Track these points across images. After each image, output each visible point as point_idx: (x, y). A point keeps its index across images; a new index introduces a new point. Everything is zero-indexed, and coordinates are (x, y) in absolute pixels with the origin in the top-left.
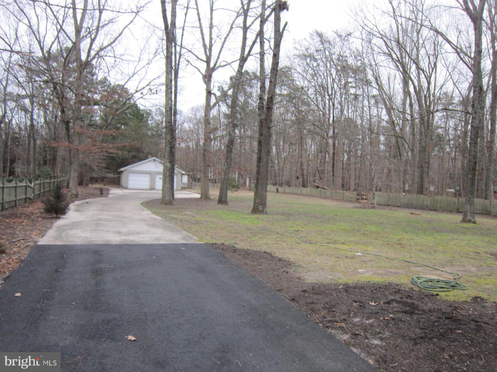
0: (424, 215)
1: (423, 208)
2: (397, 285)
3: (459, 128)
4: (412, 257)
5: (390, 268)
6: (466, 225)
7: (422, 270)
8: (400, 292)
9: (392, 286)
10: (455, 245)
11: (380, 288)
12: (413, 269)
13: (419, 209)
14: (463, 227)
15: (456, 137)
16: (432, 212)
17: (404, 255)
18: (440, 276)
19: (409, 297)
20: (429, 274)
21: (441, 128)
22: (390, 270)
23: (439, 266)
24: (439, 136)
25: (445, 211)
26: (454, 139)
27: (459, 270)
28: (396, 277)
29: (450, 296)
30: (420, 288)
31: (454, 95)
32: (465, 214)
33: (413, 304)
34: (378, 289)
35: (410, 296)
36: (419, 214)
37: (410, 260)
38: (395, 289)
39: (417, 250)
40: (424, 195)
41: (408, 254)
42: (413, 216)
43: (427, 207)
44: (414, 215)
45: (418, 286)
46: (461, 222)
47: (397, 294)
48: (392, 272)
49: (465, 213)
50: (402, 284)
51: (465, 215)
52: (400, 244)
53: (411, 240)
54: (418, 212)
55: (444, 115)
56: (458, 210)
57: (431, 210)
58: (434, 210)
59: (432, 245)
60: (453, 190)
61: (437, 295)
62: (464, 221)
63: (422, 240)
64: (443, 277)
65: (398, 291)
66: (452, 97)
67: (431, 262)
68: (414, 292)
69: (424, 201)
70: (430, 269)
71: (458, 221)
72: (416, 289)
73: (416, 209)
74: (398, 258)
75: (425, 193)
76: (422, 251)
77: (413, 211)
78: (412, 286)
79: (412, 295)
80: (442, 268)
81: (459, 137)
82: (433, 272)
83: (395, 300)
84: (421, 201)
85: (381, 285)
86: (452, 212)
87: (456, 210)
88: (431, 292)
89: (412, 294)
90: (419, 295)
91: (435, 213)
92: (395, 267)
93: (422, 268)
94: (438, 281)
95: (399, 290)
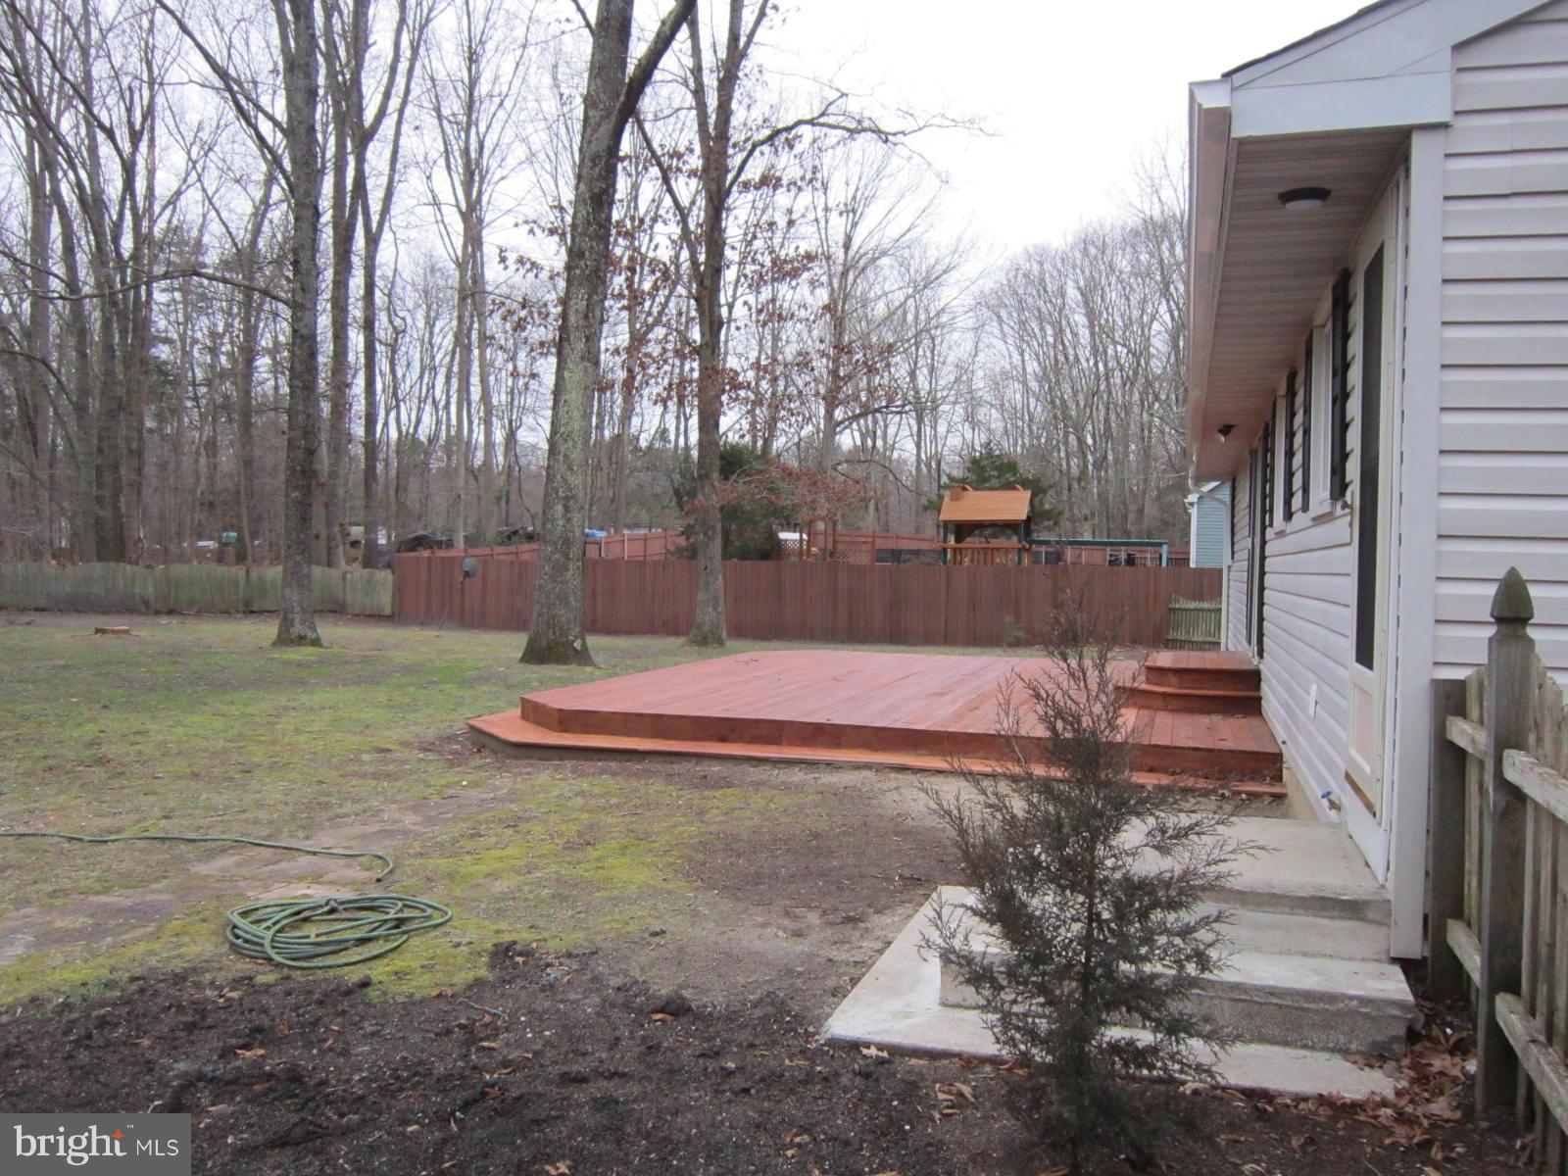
0: (143, 633)
1: (130, 607)
2: (179, 979)
3: (225, 348)
4: (173, 810)
5: (105, 891)
6: (293, 654)
7: (238, 865)
8: (209, 1021)
9: (156, 993)
10: (298, 731)
11: (103, 1023)
12: (202, 869)
13: (119, 612)
14: (287, 663)
15: (215, 377)
16: (164, 620)
17: (137, 810)
18: (317, 878)
19: (257, 1035)
20: (275, 877)
21: (167, 341)
22: (103, 899)
23: (292, 835)
24: (160, 367)
25: (207, 612)
26: (208, 383)
27: (365, 837)
28: (156, 936)
29: (412, 972)
30: (279, 965)
31: (206, 240)
32: (285, 619)
33: (294, 1076)
34: (98, 1039)
35: (259, 1030)
36: (126, 632)
37: (172, 827)
38: (180, 1008)
39: (180, 778)
40: (130, 562)
41: (151, 798)
42: (108, 639)
43: (146, 603)
44: (110, 636)
45: (270, 960)
46: (274, 644)
47: (198, 1035)
48: (120, 911)
49: (286, 613)
50: (194, 970)
51: (286, 623)
52: (102, 761)
53: (139, 738)
54: (119, 623)
55: (174, 300)
56: (247, 605)
57: (158, 613)
58: (170, 612)
59: (221, 744)
60: (211, 544)
61: (365, 984)
62: (285, 640)
63: (180, 730)
64: (332, 883)
65: (198, 1019)
66: (199, 243)
67: (256, 822)
68: (265, 1000)
69: (133, 581)
70: (268, 853)
71: (267, 643)
72: (266, 977)
73: (104, 613)
74: (119, 831)
75: (134, 556)
76: (195, 776)
77: (100, 621)
78: (244, 967)
79: (266, 1022)
80: (307, 838)
81: (223, 375)
82: (283, 865)
83: (201, 1076)
84: (121, 584)
85: (104, 1004)
86: (227, 612)
87: (241, 608)
88: (331, 973)
89: (264, 1011)
90: (296, 1008)
91: (174, 621)
92: (126, 880)
93: (236, 858)
94: (333, 911)
95: (201, 1010)
